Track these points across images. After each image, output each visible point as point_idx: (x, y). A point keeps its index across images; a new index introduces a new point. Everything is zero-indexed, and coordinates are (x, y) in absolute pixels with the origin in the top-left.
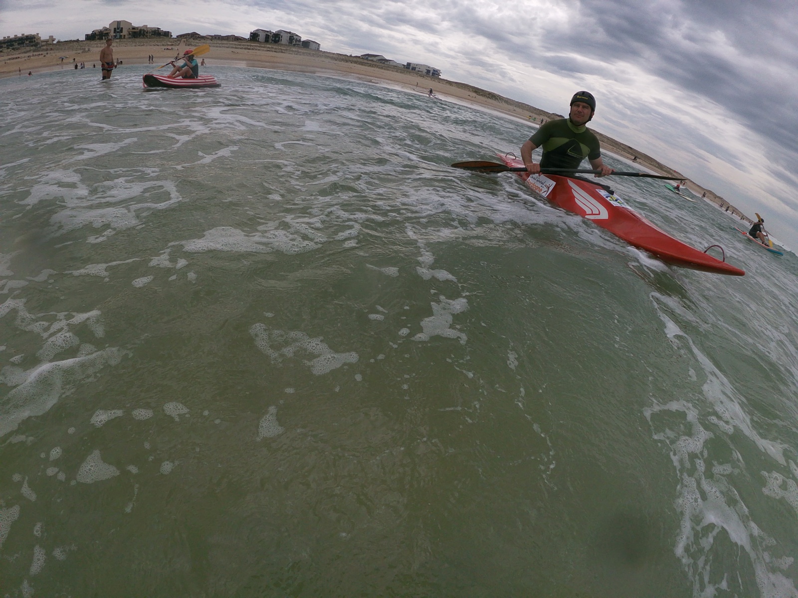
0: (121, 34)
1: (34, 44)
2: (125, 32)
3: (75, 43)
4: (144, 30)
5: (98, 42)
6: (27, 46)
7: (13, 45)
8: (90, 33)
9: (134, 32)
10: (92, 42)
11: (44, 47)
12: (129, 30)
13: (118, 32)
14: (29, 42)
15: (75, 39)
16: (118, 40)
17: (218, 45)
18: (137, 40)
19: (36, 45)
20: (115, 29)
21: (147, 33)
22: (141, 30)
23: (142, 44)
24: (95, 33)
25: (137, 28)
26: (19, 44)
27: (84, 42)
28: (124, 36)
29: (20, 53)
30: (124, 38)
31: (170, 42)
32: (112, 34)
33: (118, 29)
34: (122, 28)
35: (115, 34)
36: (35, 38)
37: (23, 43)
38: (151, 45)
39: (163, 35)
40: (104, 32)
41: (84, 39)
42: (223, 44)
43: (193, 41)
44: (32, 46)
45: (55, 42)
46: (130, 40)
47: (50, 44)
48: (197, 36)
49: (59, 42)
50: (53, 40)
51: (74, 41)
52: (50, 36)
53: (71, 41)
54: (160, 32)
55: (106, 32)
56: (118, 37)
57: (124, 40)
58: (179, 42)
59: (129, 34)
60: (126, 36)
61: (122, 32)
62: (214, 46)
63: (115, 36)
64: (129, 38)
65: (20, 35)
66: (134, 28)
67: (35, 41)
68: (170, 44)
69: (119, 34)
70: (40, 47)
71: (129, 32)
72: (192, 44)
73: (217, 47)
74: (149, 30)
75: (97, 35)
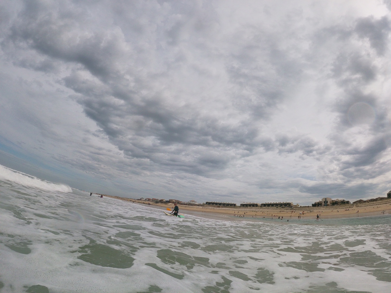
0: (327, 204)
1: (290, 206)
2: (329, 203)
3: (307, 208)
4: (337, 201)
5: (316, 207)
6: (288, 207)
7: (282, 206)
8: (314, 203)
9: (333, 203)
10: (315, 207)
11: (295, 208)
12: (331, 202)
13: (326, 203)
14: (289, 205)
15: (307, 206)
16: (326, 207)
17: (371, 204)
18: (334, 206)
19: (291, 207)
20: (324, 201)
21: (339, 202)
22: (336, 201)
23: (336, 208)
24: (316, 204)
25: (334, 201)
26: (284, 206)
27: (311, 207)
28: (329, 204)
29: (284, 210)
30: (329, 206)
31: (349, 206)
32: (323, 204)
33: (326, 201)
34: (327, 201)
35: (324, 204)
36: (291, 204)
37: (286, 206)
38: (340, 209)
39: (347, 203)
40: (320, 203)
41: (311, 206)
42: (374, 203)
43: (360, 204)
44: (290, 207)
45: (299, 207)
46: (331, 206)
47: (297, 207)
48: (362, 201)
49: (301, 207)
50: (299, 206)
51: (307, 207)
52: (297, 204)
53: (306, 206)
54: (344, 202)
55: (321, 203)
56: (326, 205)
57: (328, 206)
58: (353, 206)
59: (331, 204)
60: (330, 205)
61: (327, 203)
62: (369, 206)
63: (325, 205)
64: (331, 205)
65: (285, 202)
66: (332, 201)
67: (291, 205)
68: (349, 207)
69: (326, 204)
70: (293, 208)
71: (331, 203)
72: (359, 206)
73: (371, 205)
74: (339, 201)
75: (317, 204)
